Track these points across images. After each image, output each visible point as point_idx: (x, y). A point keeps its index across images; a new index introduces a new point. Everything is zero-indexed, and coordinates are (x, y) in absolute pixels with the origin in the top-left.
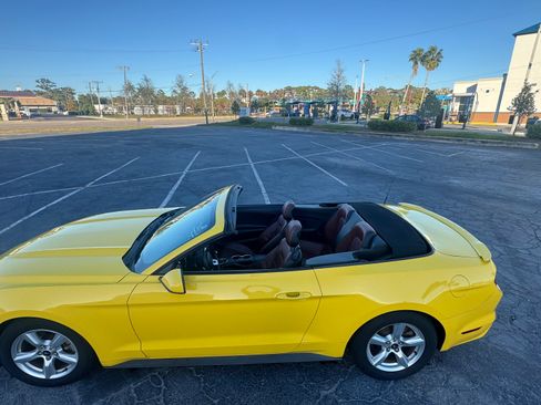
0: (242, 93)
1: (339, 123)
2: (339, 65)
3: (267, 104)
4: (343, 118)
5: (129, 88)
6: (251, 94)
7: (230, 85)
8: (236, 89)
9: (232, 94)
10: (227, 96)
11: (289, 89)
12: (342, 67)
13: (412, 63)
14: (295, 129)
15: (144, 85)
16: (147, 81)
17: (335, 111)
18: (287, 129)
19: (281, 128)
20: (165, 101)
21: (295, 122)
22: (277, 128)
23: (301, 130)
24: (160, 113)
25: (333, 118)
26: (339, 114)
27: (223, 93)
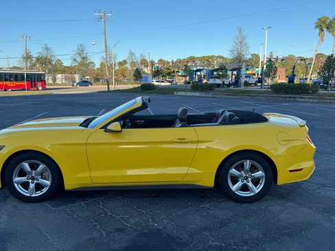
0: (144, 62)
1: (242, 88)
2: (241, 32)
3: (169, 74)
4: (246, 84)
5: (28, 57)
6: (152, 63)
7: (132, 54)
8: (138, 59)
9: (133, 64)
10: (128, 66)
11: (193, 59)
12: (244, 34)
13: (318, 30)
14: (197, 94)
15: (44, 54)
16: (47, 49)
17: (238, 78)
18: (189, 94)
19: (183, 93)
20: (64, 70)
21: (198, 87)
22: (179, 93)
23: (203, 94)
24: (58, 81)
25: (237, 83)
26: (243, 80)
27: (125, 62)
